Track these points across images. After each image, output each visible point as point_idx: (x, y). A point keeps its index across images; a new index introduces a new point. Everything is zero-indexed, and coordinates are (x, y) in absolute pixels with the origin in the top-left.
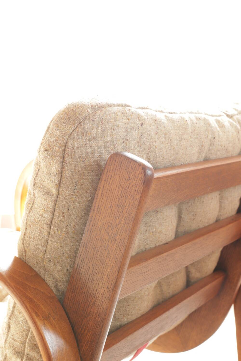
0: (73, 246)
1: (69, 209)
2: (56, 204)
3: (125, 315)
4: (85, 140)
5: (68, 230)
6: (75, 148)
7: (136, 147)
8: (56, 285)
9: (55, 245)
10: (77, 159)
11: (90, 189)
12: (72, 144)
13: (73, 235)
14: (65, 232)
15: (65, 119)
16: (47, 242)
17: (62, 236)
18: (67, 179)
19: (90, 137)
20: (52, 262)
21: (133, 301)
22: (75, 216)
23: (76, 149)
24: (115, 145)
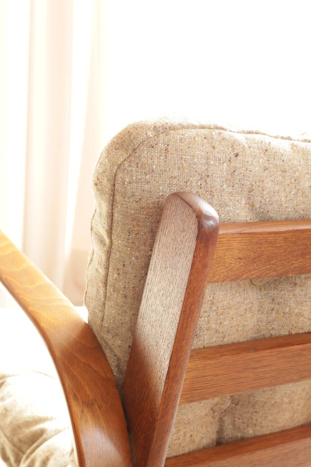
0: (133, 315)
1: (124, 265)
2: (109, 257)
3: (250, 426)
4: (139, 173)
5: (127, 293)
6: (126, 183)
8: (118, 365)
9: (112, 311)
10: (129, 198)
11: (150, 241)
12: (122, 178)
13: (133, 300)
14: (122, 296)
15: (118, 144)
16: (105, 306)
17: (119, 299)
18: (118, 225)
19: (147, 169)
20: (110, 333)
21: (262, 407)
22: (133, 275)
23: (127, 185)
24: (186, 182)
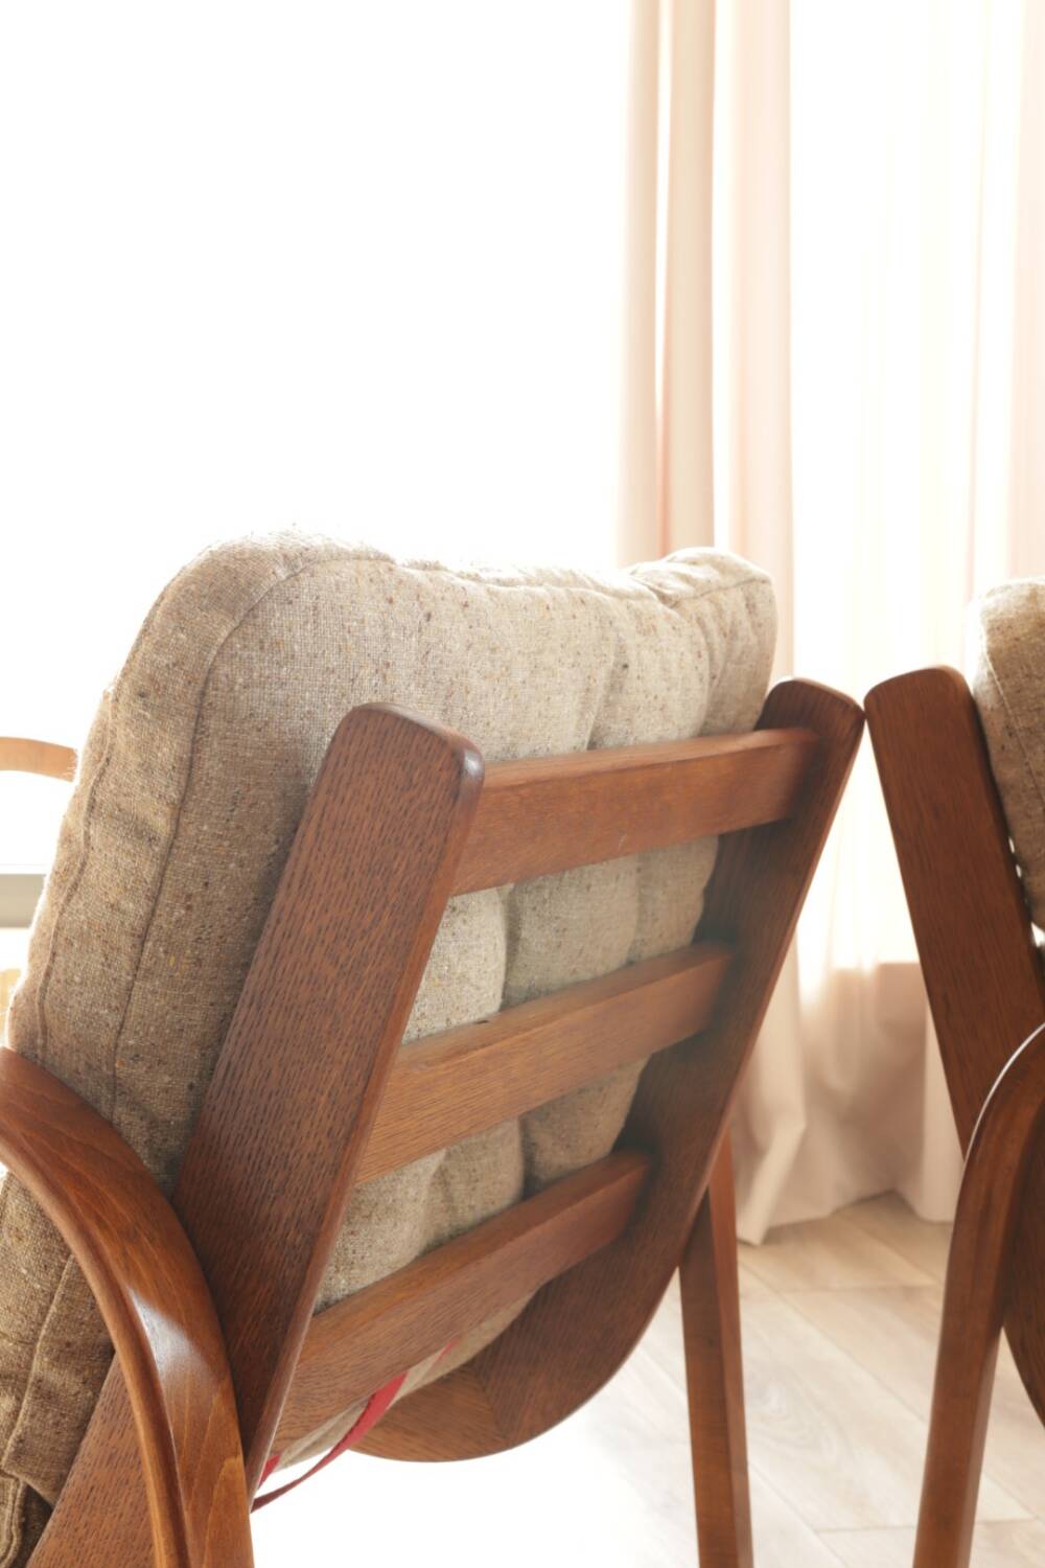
0: (212, 1004)
1: (206, 884)
2: (165, 869)
3: (342, 1268)
4: (266, 664)
5: (202, 952)
6: (237, 688)
7: (412, 688)
8: (150, 1140)
9: (157, 1004)
10: (242, 722)
11: (278, 820)
12: (227, 676)
13: (216, 969)
14: (190, 961)
15: (205, 597)
16: (130, 996)
17: (180, 972)
18: (207, 787)
19: (282, 653)
20: (142, 1059)
21: (367, 1217)
22: (227, 906)
23: (239, 692)
24: (353, 680)
